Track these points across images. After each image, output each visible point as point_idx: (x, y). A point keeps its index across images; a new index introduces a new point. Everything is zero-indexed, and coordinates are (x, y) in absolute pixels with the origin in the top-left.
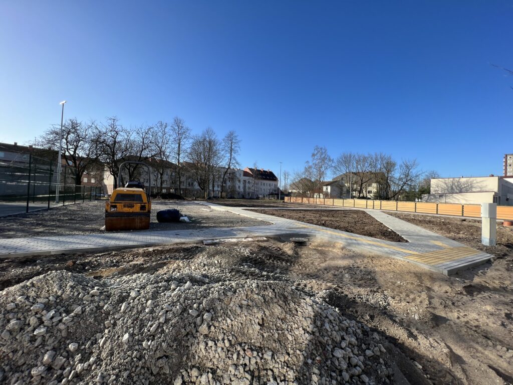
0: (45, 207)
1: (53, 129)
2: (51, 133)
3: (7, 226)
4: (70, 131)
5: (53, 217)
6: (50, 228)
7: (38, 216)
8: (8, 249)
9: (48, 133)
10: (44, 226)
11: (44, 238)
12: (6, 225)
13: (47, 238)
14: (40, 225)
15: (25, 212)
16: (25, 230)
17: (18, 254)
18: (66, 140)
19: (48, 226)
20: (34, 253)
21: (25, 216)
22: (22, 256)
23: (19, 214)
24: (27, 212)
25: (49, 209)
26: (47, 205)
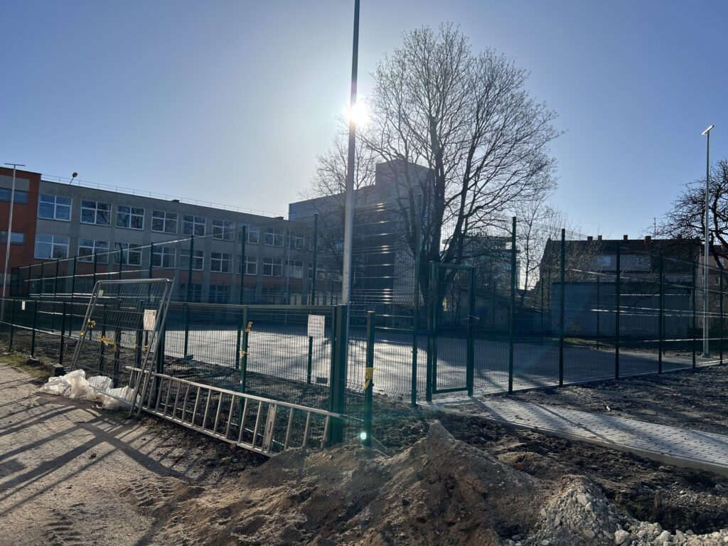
0: (688, 365)
1: (688, 194)
2: (684, 203)
3: (639, 397)
4: (721, 189)
5: (710, 389)
6: (711, 414)
7: (681, 382)
8: (657, 444)
9: (678, 203)
10: (700, 408)
11: (709, 435)
12: (636, 395)
13: (715, 436)
14: (692, 404)
15: (657, 372)
16: (668, 410)
17: (675, 459)
18: (714, 210)
19: (706, 409)
20: (702, 465)
21: (659, 380)
22: (683, 466)
23: (649, 376)
24: (660, 373)
25: (695, 370)
26: (690, 361)
